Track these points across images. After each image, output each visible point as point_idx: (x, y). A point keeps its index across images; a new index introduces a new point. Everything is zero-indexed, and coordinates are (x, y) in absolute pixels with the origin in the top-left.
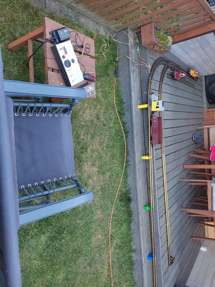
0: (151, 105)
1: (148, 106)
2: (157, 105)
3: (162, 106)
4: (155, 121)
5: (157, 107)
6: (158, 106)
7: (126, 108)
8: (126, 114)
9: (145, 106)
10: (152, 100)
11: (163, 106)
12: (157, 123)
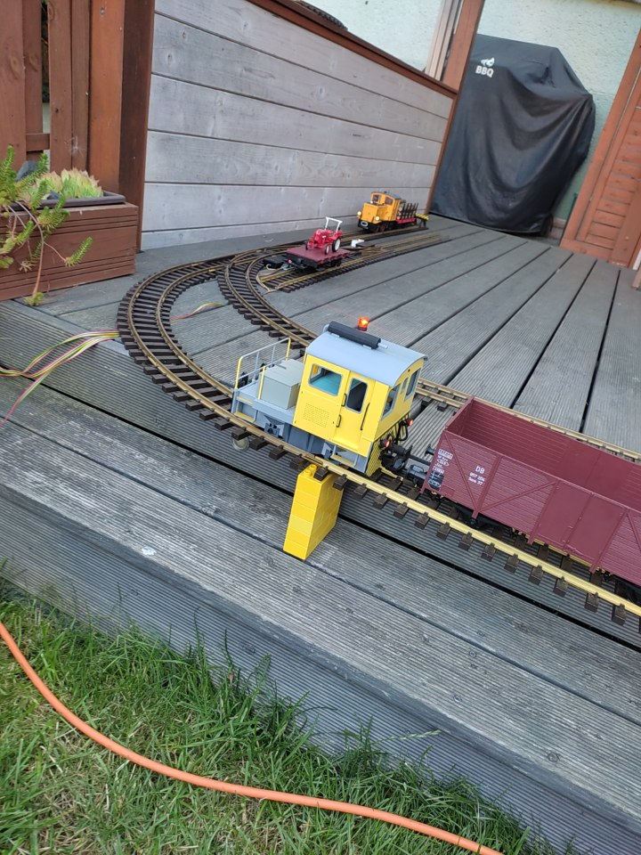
0: (320, 441)
1: (321, 474)
2: (335, 391)
3: (366, 350)
4: (478, 476)
5: (356, 398)
6: (345, 388)
7: (246, 665)
8: (288, 691)
9: (308, 491)
10: (278, 410)
11: (373, 344)
12: (508, 463)
